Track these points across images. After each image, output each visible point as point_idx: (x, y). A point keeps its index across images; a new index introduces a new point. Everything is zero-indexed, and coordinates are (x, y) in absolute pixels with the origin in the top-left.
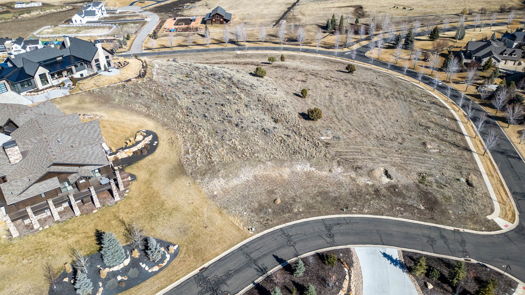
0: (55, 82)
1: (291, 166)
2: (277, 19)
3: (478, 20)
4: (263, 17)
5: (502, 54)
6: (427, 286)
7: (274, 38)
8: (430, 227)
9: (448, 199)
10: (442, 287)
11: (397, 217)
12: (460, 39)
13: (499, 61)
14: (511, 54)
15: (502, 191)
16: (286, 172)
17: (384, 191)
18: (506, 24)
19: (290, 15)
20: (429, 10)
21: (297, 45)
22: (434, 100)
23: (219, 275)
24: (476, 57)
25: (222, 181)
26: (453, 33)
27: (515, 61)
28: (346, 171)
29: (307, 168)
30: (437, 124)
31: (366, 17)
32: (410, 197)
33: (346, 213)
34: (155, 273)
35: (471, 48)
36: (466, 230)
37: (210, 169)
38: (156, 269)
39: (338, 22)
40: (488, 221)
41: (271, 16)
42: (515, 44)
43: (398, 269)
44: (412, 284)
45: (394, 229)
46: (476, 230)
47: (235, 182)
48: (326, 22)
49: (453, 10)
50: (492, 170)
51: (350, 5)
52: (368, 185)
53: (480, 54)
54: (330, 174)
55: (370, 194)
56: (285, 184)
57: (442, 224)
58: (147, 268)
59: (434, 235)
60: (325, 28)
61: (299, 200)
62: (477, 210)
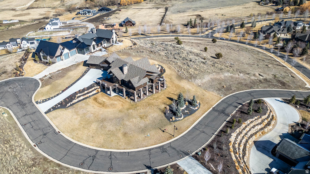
0: (98, 49)
1: (223, 74)
2: (160, 22)
3: (260, 18)
4: (151, 22)
5: (278, 31)
6: (297, 107)
7: (162, 31)
8: (287, 91)
9: (288, 82)
10: (302, 107)
11: (273, 89)
12: (254, 27)
13: (278, 34)
14: (282, 31)
15: (306, 78)
16: (222, 76)
17: (263, 81)
18: (272, 20)
19: (165, 20)
20: (233, 15)
21: (177, 34)
22: (258, 51)
23: (222, 109)
24: (267, 33)
25: (200, 80)
26: (250, 25)
27: (285, 34)
28: (244, 75)
29: (230, 75)
30: (266, 59)
31: (205, 19)
32: (274, 82)
33: (253, 89)
34: (197, 110)
35: (264, 29)
36: (300, 91)
37: (192, 77)
38: (196, 108)
39: (193, 22)
40: (306, 87)
41: (155, 21)
42: (282, 27)
43: (283, 103)
44: (291, 107)
45: (274, 92)
46: (303, 90)
47: (204, 81)
48: (187, 22)
49: (245, 15)
50: (298, 72)
51: (193, 15)
52: (255, 79)
53: (269, 32)
54: (239, 76)
55: (258, 82)
56: (224, 81)
57: (291, 89)
58: (193, 108)
59: (290, 93)
60: (186, 25)
61: (232, 86)
62: (300, 84)
